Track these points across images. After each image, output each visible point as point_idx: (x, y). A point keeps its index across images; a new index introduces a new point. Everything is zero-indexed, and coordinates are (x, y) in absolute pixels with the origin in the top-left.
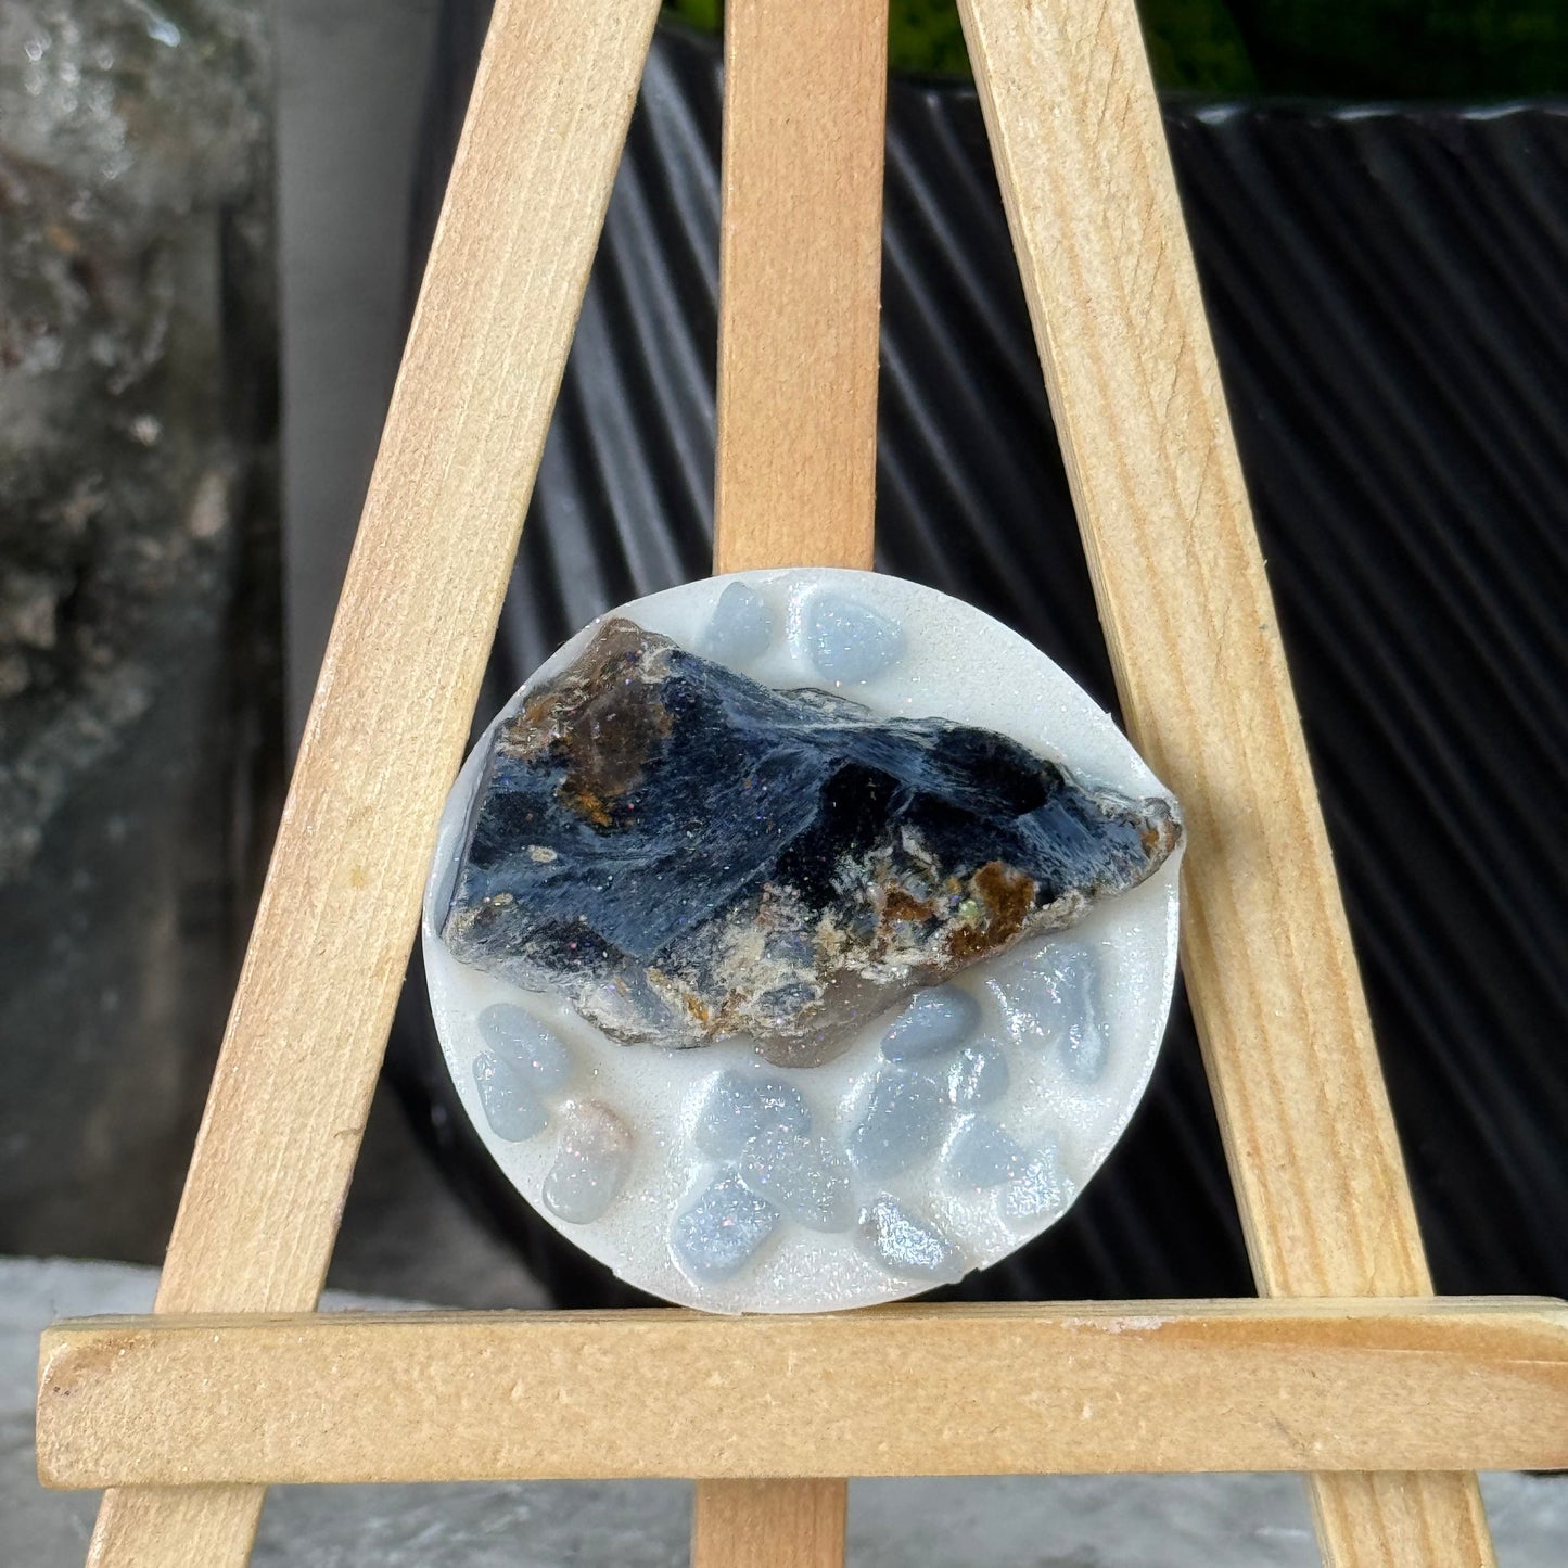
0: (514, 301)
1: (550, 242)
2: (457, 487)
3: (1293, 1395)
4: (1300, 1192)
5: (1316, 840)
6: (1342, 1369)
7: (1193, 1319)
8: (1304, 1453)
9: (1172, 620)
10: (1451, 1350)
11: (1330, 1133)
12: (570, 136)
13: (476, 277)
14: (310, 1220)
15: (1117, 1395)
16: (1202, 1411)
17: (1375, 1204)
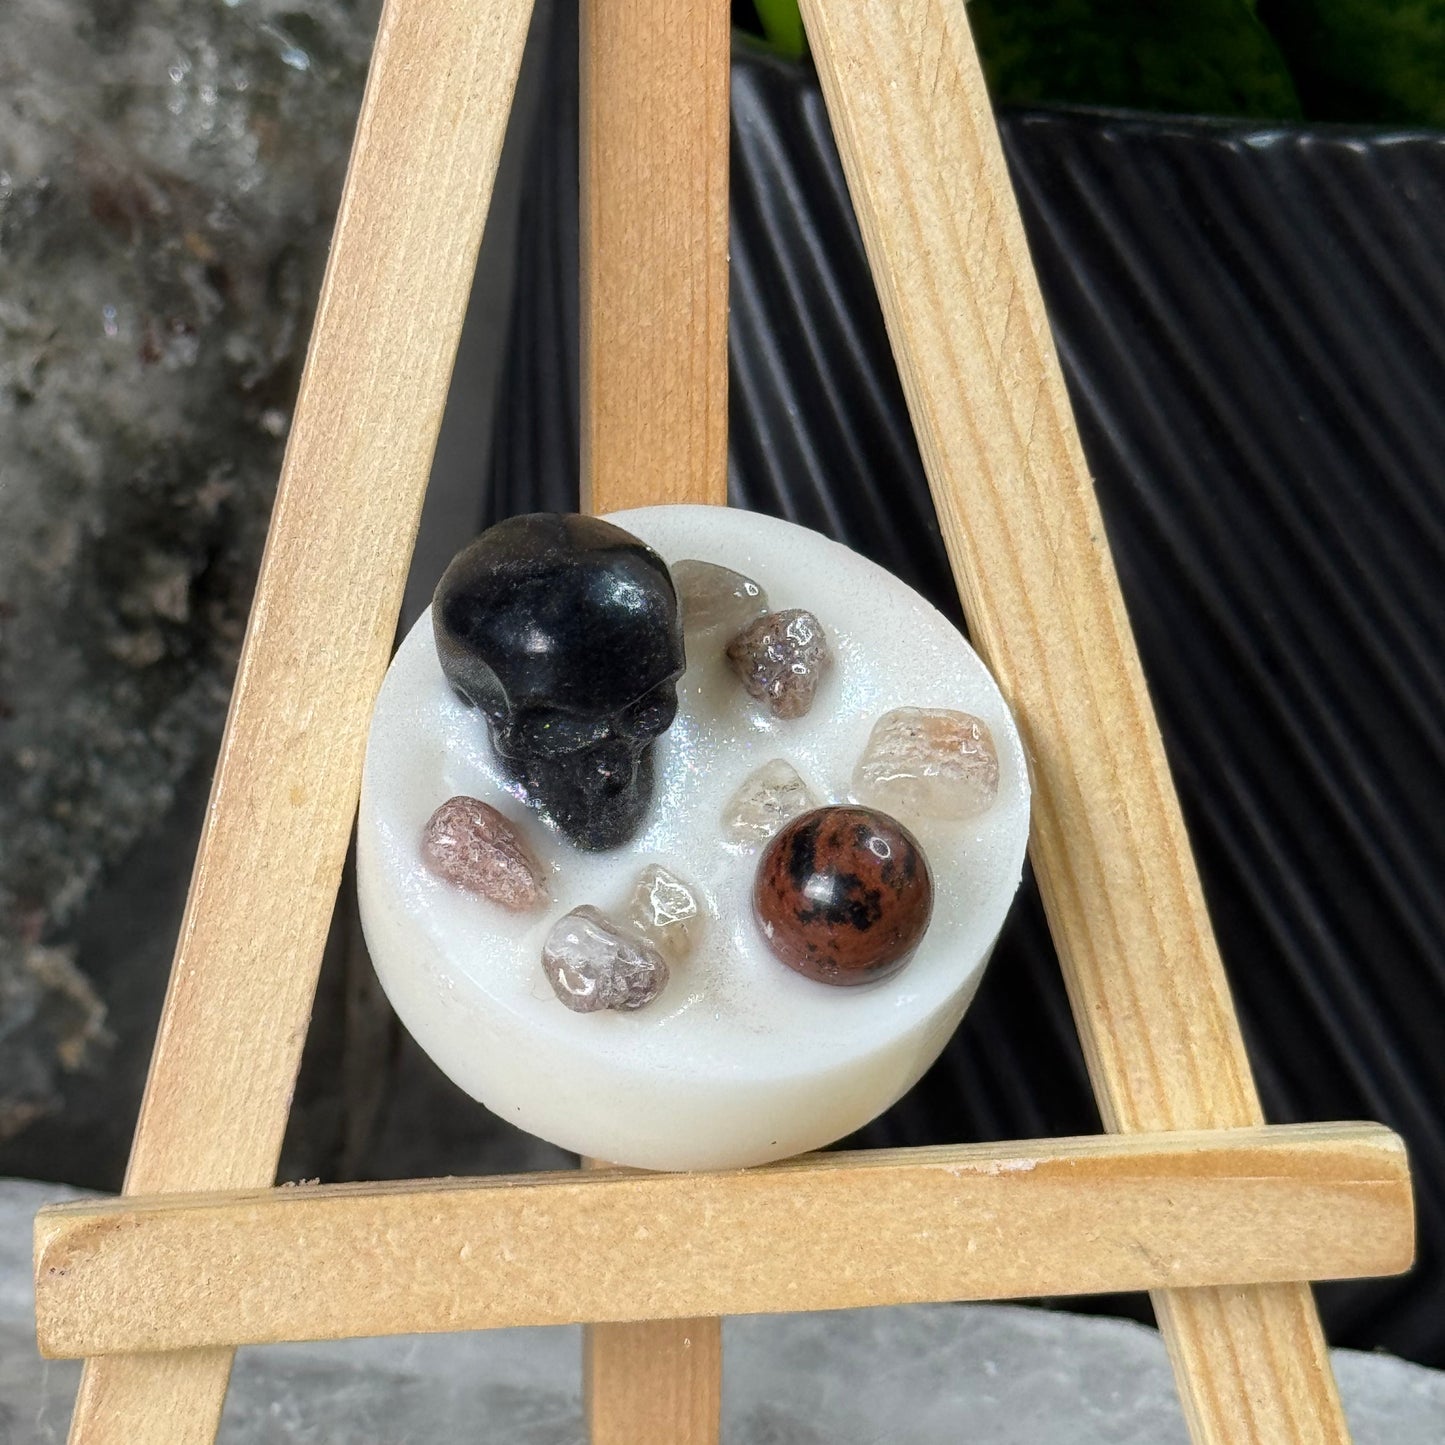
0: (415, 274)
1: (445, 219)
2: (371, 443)
3: (1153, 1222)
4: (1145, 1038)
5: (1147, 726)
6: (1194, 1197)
7: (1062, 1158)
8: (1165, 1272)
9: (1013, 536)
10: (1290, 1175)
11: (1169, 985)
12: (460, 123)
13: (380, 253)
14: (265, 1105)
15: (998, 1229)
16: (1073, 1239)
17: (1211, 1046)
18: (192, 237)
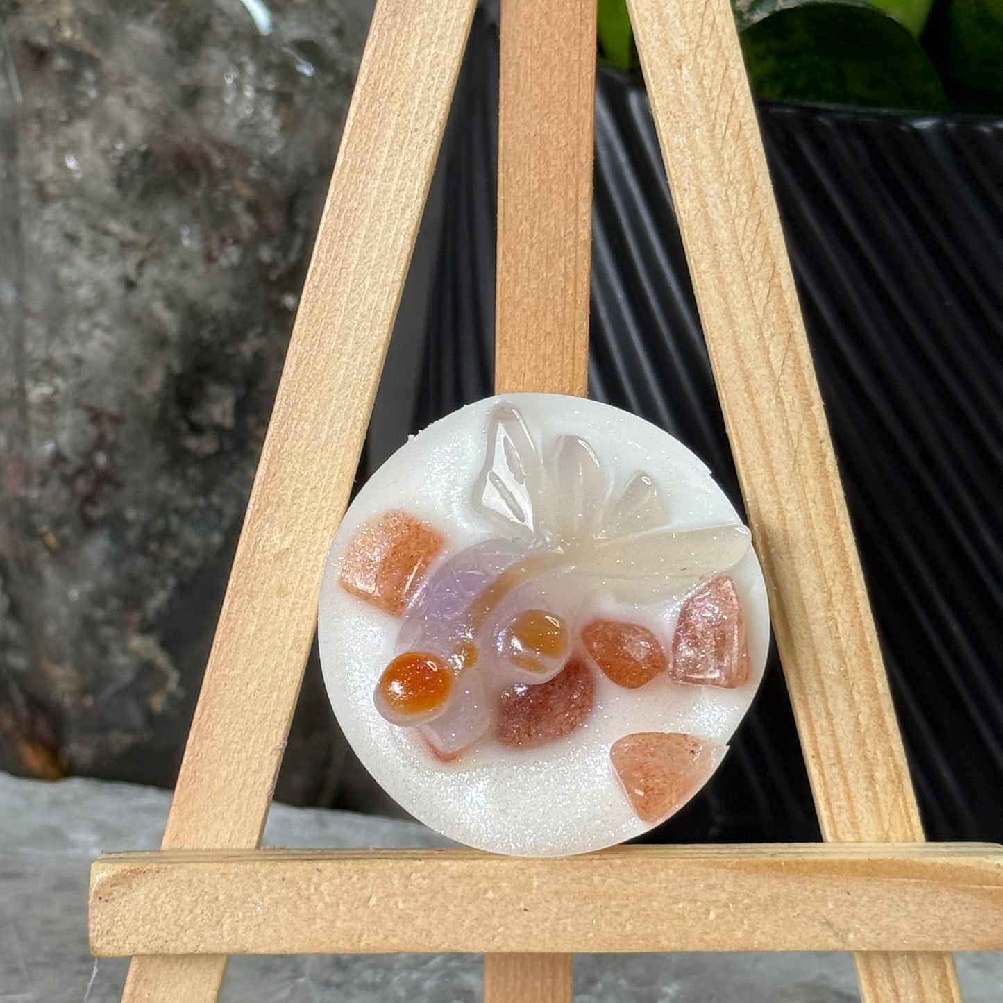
0: (372, 247)
1: (393, 211)
2: (338, 358)
3: (836, 905)
4: (845, 779)
5: (854, 568)
6: (865, 890)
7: (776, 859)
8: (844, 940)
9: (767, 437)
10: (932, 879)
11: (862, 744)
12: (405, 148)
13: (349, 233)
14: (254, 794)
15: (731, 905)
16: (781, 914)
17: (889, 787)
18: (238, 184)
